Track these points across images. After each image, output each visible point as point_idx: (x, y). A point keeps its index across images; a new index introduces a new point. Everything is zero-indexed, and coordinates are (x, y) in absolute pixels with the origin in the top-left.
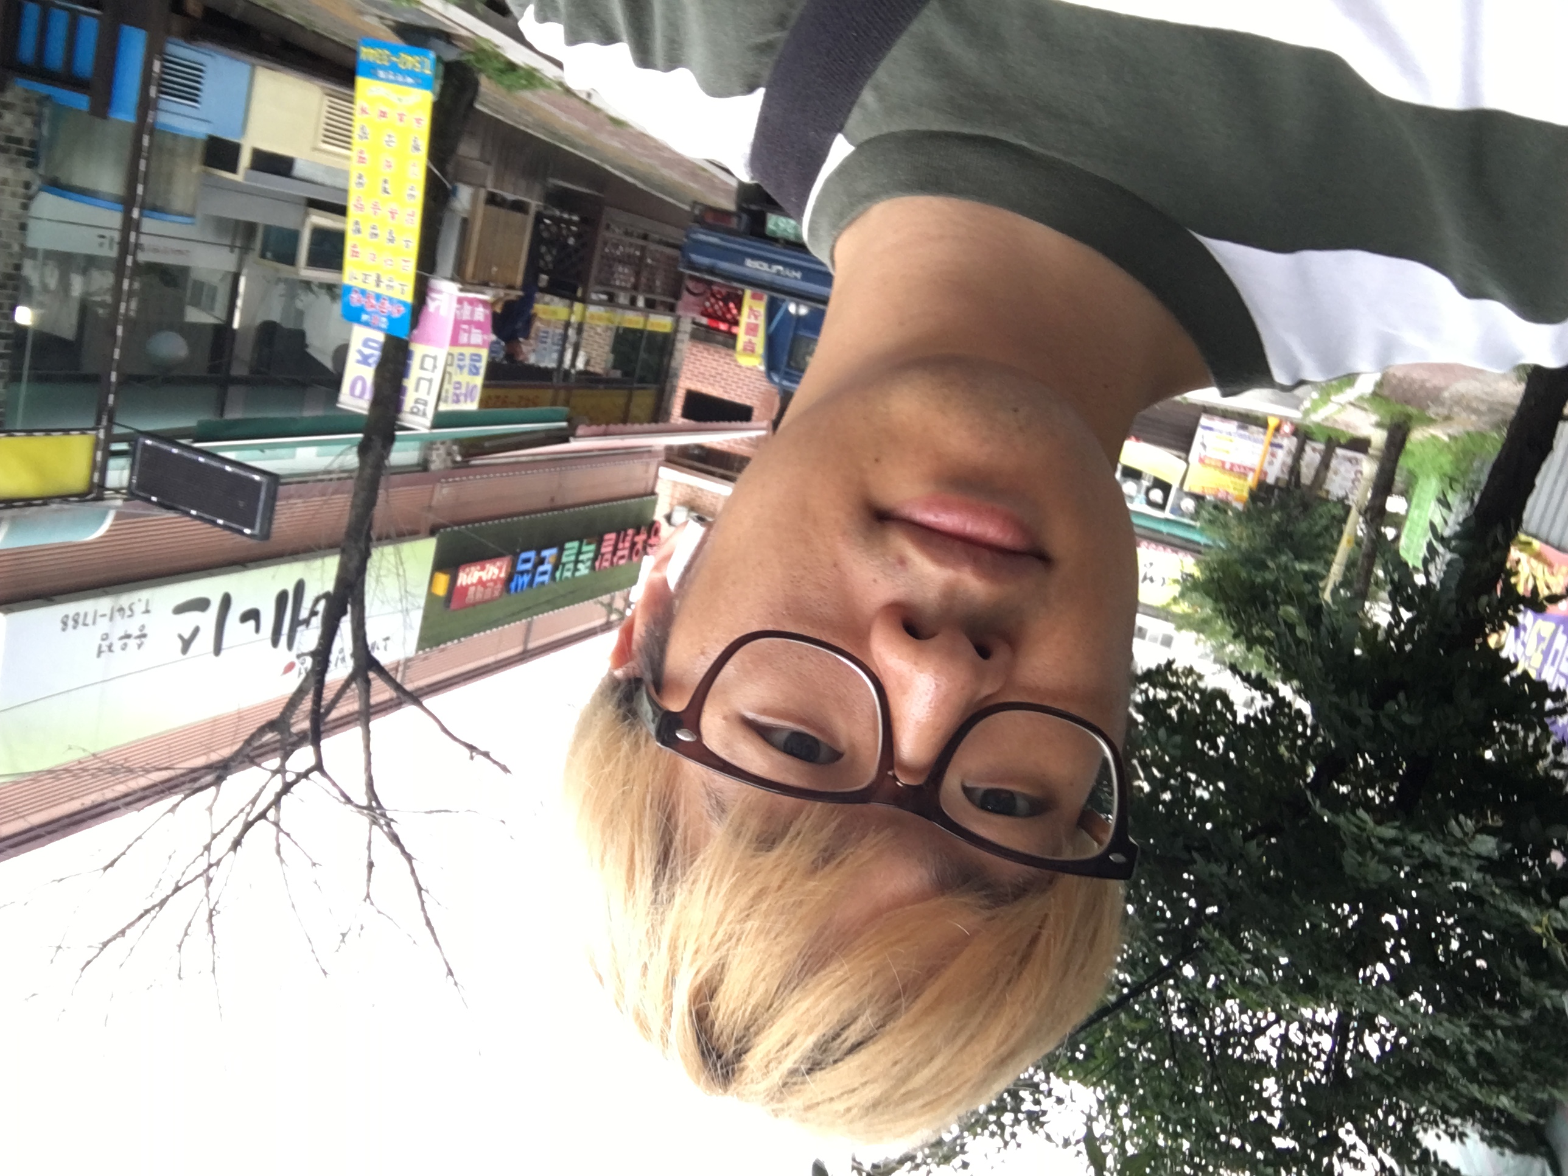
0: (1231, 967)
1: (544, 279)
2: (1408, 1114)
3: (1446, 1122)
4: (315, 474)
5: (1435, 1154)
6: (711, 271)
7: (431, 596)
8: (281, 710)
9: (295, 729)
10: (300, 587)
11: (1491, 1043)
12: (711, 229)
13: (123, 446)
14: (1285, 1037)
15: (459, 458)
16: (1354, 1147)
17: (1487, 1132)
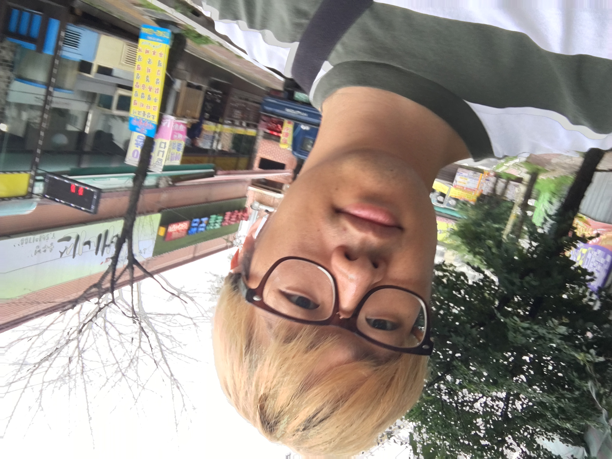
0: (465, 376)
1: (207, 115)
2: (532, 432)
3: (546, 434)
4: (115, 189)
5: (542, 446)
6: (272, 113)
7: (158, 236)
8: (99, 279)
9: (104, 287)
10: (107, 233)
11: (563, 404)
12: (273, 97)
13: (41, 178)
14: (485, 403)
15: (171, 183)
16: (511, 444)
17: (562, 438)
